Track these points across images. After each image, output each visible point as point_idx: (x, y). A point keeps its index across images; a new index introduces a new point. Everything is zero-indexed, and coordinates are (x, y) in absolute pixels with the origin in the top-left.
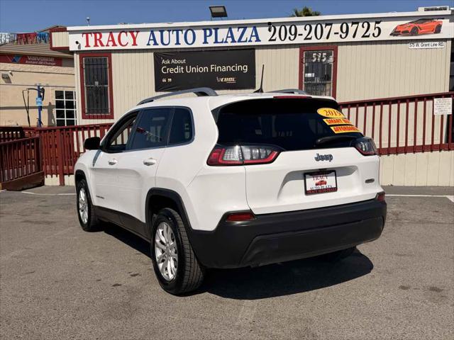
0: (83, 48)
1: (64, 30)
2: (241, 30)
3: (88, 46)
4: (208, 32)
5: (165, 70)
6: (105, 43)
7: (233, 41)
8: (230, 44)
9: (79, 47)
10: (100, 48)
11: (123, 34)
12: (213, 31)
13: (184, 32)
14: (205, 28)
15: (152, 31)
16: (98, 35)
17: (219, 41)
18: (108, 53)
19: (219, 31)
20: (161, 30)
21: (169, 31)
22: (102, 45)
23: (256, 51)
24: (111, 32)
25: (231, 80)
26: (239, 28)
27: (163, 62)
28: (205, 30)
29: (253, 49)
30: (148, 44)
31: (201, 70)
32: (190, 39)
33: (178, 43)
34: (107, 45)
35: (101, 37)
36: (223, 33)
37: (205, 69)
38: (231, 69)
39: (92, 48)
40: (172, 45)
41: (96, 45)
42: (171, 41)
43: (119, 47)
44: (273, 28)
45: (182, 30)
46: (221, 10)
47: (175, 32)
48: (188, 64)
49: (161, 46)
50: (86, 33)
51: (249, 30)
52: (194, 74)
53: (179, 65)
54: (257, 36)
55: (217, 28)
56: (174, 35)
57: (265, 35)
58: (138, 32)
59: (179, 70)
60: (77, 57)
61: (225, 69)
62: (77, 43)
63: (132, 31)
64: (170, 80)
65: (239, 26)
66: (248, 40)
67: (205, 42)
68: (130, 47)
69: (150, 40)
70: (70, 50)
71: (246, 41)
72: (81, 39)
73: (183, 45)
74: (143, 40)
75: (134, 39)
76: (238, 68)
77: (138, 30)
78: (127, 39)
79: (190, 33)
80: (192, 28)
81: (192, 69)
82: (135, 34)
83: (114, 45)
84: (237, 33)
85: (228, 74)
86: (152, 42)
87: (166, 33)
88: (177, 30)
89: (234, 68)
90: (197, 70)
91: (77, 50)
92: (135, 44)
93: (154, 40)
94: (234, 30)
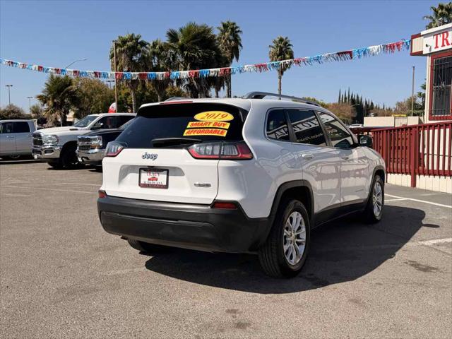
0: (433, 50)
1: (419, 36)
3: (437, 47)
6: (450, 42)
9: (430, 49)
10: (447, 47)
16: (445, 34)
22: (448, 44)
35: (448, 35)
39: (440, 48)
41: (443, 45)
50: (436, 34)
60: (429, 60)
62: (427, 46)
70: (424, 53)
72: (431, 41)
91: (429, 52)
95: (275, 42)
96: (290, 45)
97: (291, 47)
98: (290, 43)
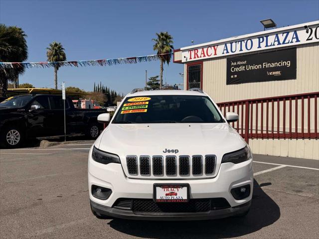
0: (189, 60)
1: (179, 50)
2: (285, 35)
3: (191, 58)
4: (261, 39)
5: (233, 69)
6: (199, 56)
7: (279, 44)
8: (276, 46)
10: (197, 59)
11: (210, 48)
12: (265, 38)
13: (245, 41)
14: (259, 37)
15: (225, 43)
16: (196, 51)
17: (269, 45)
18: (201, 61)
19: (269, 37)
20: (231, 42)
21: (236, 42)
22: (198, 57)
23: (297, 49)
24: (203, 48)
25: (278, 73)
26: (283, 33)
27: (232, 64)
28: (259, 38)
29: (294, 48)
30: (223, 53)
31: (256, 67)
32: (249, 46)
33: (241, 50)
34: (201, 57)
35: (198, 51)
36: (271, 39)
37: (259, 66)
38: (278, 65)
39: (193, 59)
40: (238, 52)
41: (195, 58)
42: (237, 49)
43: (207, 57)
44: (310, 31)
45: (244, 41)
46: (270, 22)
47: (240, 43)
48: (247, 64)
49: (231, 53)
50: (190, 50)
51: (291, 34)
52: (252, 70)
53: (241, 65)
54: (297, 38)
55: (267, 35)
56: (239, 45)
57: (303, 36)
58: (217, 46)
59: (242, 69)
60: (185, 66)
61: (273, 65)
62: (185, 57)
63: (214, 46)
64: (236, 76)
65: (283, 32)
66: (290, 41)
67: (259, 47)
68: (213, 56)
69: (224, 50)
70: (182, 62)
71: (288, 43)
72: (187, 54)
73: (245, 51)
74: (220, 50)
75: (215, 50)
76: (283, 63)
77: (217, 45)
78: (211, 51)
79: (249, 42)
80: (250, 38)
81: (250, 67)
82: (216, 47)
83: (204, 56)
84: (282, 37)
85: (276, 69)
86: (225, 51)
87: (234, 44)
88: (241, 41)
89: (280, 64)
90: (254, 67)
91: (185, 61)
92: (215, 54)
93: (227, 50)
94: (280, 36)
95: (51, 45)
96: (62, 49)
97: (63, 50)
98: (63, 47)
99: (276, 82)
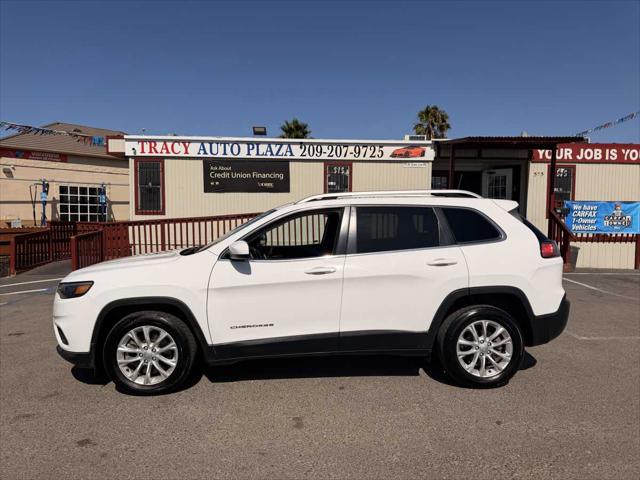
0: (139, 154)
1: (122, 138)
2: (278, 146)
3: (143, 152)
4: (251, 147)
5: (213, 175)
6: (159, 151)
7: (272, 154)
8: (269, 157)
9: (135, 153)
10: (154, 154)
11: (176, 144)
12: (255, 146)
13: (231, 145)
14: (248, 143)
15: (202, 142)
16: (153, 144)
17: (260, 154)
18: (162, 159)
19: (260, 146)
20: (211, 143)
21: (217, 144)
22: (157, 152)
23: (290, 163)
24: (165, 141)
25: (270, 185)
26: (276, 145)
27: (212, 168)
29: (288, 161)
30: (199, 153)
31: (244, 176)
32: (235, 151)
33: (225, 154)
34: (162, 153)
35: (155, 145)
36: (263, 148)
37: (248, 175)
38: (270, 176)
39: (147, 154)
40: (220, 155)
41: (151, 152)
42: (219, 152)
43: (172, 154)
44: (303, 147)
45: (228, 144)
46: (262, 130)
47: (223, 145)
48: (233, 171)
49: (209, 155)
50: (142, 141)
51: (285, 147)
52: (238, 179)
53: (225, 171)
54: (291, 151)
55: (258, 143)
56: (221, 147)
57: (297, 151)
59: (226, 175)
60: (132, 162)
61: (264, 176)
62: (133, 149)
63: (184, 142)
64: (217, 183)
65: (276, 143)
66: (284, 154)
67: (249, 154)
68: (182, 154)
69: (200, 150)
70: (126, 155)
71: (282, 155)
72: (136, 145)
73: (229, 155)
74: (194, 150)
75: (186, 148)
76: (275, 175)
77: (190, 142)
78: (179, 149)
79: (235, 146)
80: (237, 143)
81: (237, 175)
82: (187, 144)
83: (168, 152)
84: (275, 149)
85: (267, 180)
86: (202, 152)
87: (214, 145)
88: (225, 143)
89: (272, 176)
90: (242, 176)
91: (133, 155)
92: (186, 152)
93: (204, 149)
94: (273, 146)
99: (268, 194)
